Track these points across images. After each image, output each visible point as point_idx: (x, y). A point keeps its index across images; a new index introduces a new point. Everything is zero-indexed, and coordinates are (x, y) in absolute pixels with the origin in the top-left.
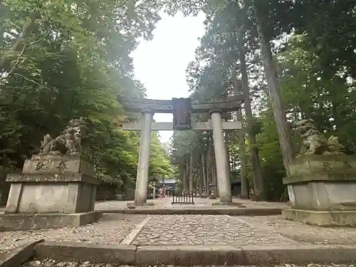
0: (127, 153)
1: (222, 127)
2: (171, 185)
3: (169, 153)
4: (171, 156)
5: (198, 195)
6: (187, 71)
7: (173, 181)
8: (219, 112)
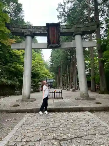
0: (21, 66)
1: (82, 46)
2: (51, 82)
3: (49, 65)
4: (50, 67)
5: (65, 88)
6: (57, 10)
7: (52, 81)
8: (80, 34)
